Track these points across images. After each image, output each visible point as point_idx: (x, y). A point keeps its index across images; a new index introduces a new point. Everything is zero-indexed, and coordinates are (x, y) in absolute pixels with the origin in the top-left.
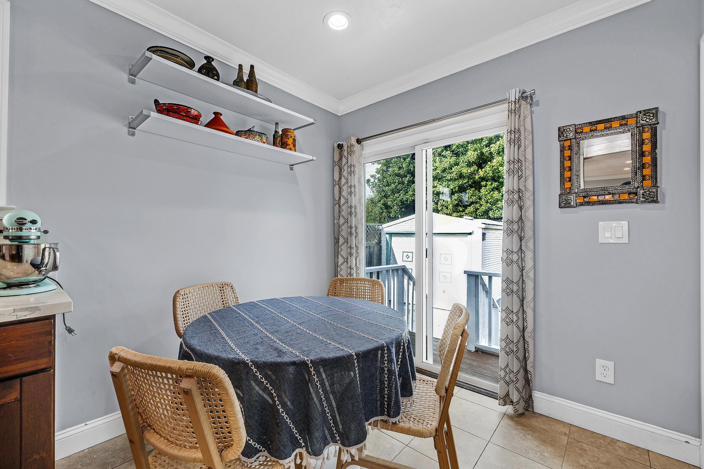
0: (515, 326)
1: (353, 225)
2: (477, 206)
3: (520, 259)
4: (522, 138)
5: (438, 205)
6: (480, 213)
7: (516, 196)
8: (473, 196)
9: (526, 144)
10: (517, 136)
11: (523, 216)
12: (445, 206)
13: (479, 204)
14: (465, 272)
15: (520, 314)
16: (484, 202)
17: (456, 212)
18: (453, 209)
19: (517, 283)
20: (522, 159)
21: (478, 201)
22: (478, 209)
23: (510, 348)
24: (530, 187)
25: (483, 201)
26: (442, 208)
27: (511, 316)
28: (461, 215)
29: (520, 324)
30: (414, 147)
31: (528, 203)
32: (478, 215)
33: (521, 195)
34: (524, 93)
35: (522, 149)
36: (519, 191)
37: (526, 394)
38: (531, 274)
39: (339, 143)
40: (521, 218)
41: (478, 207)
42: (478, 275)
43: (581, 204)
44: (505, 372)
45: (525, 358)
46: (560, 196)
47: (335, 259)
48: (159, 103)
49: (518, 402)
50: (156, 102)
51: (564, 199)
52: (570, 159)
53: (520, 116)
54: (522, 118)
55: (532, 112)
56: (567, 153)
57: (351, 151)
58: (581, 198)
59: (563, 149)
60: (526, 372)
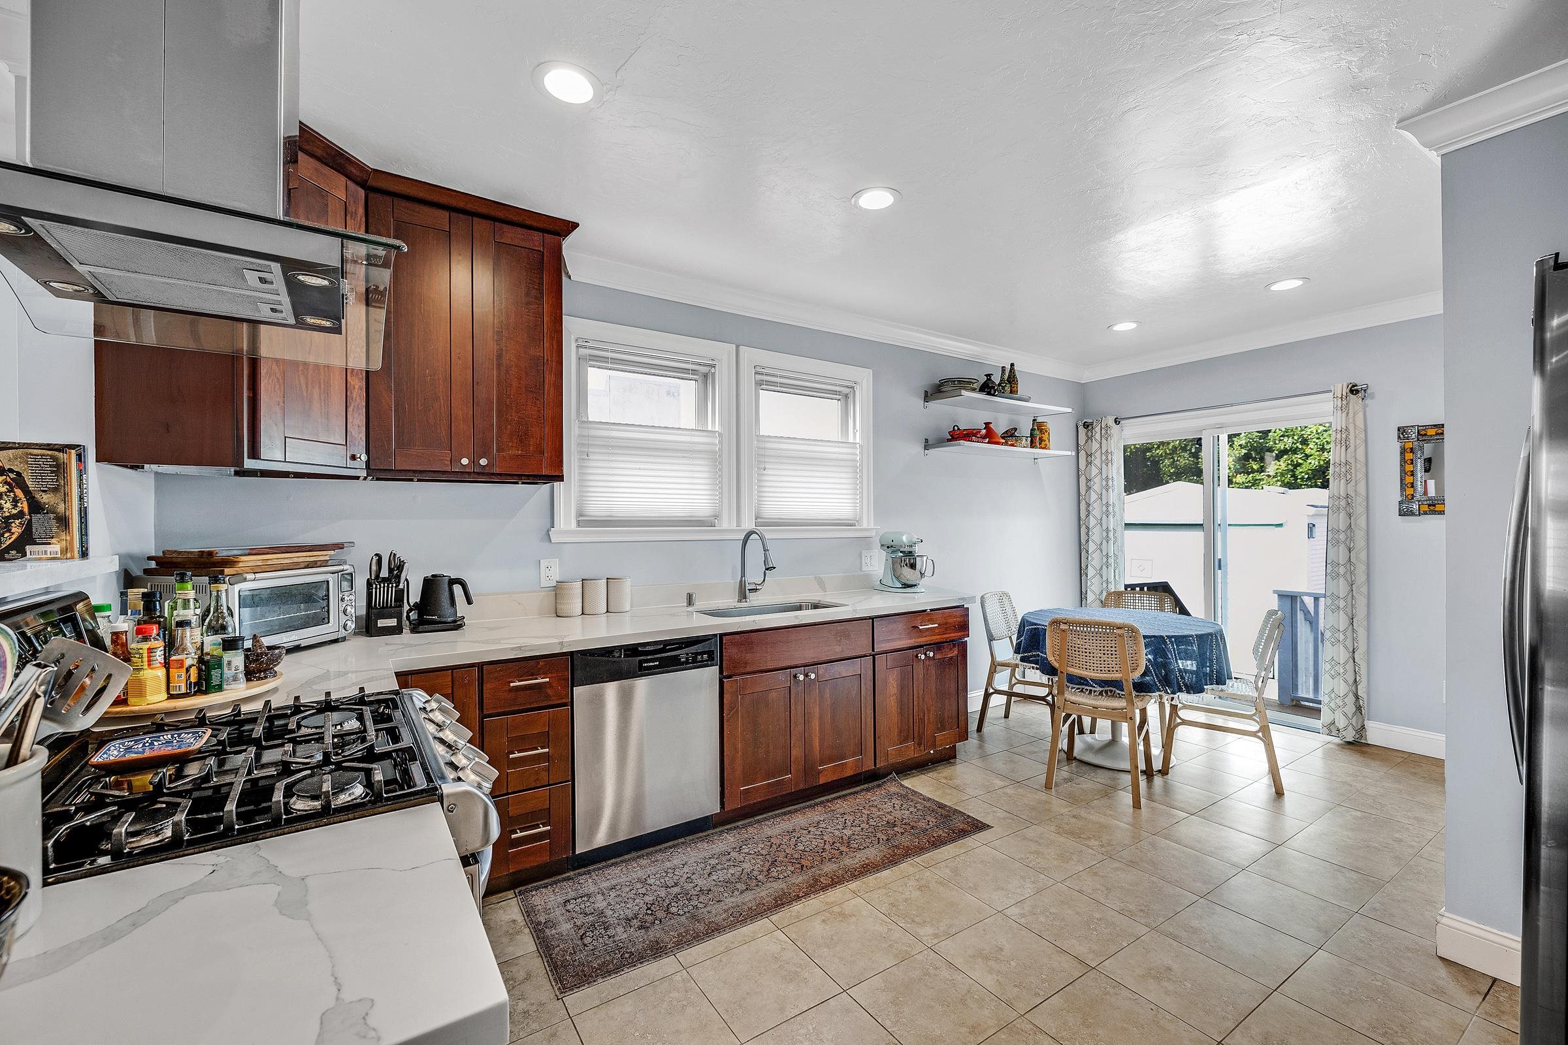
0: (1342, 647)
2: (1297, 458)
3: (1349, 573)
4: (1352, 437)
6: (1303, 474)
7: (1343, 503)
8: (1287, 436)
9: (1357, 443)
11: (1352, 524)
13: (1302, 453)
14: (1275, 592)
15: (1349, 633)
16: (1315, 450)
17: (1243, 472)
18: (1235, 466)
19: (1345, 599)
20: (1351, 460)
21: (1300, 447)
22: (1299, 465)
23: (1336, 671)
24: (1362, 491)
25: (1311, 446)
27: (1336, 635)
28: (1257, 480)
29: (1349, 644)
30: (1201, 431)
32: (1300, 479)
33: (1350, 501)
34: (1353, 386)
35: (1351, 449)
36: (1348, 496)
37: (1357, 723)
38: (1363, 589)
39: (1085, 420)
40: (1349, 527)
41: (1300, 461)
42: (1296, 597)
43: (1425, 513)
44: (1330, 697)
45: (1355, 681)
46: (1400, 503)
47: (1081, 570)
48: (959, 429)
49: (1345, 728)
50: (956, 428)
51: (1404, 506)
52: (1412, 463)
53: (1348, 414)
54: (1351, 415)
55: (1365, 406)
56: (1409, 456)
57: (1106, 434)
58: (1425, 508)
59: (1403, 452)
60: (1357, 697)
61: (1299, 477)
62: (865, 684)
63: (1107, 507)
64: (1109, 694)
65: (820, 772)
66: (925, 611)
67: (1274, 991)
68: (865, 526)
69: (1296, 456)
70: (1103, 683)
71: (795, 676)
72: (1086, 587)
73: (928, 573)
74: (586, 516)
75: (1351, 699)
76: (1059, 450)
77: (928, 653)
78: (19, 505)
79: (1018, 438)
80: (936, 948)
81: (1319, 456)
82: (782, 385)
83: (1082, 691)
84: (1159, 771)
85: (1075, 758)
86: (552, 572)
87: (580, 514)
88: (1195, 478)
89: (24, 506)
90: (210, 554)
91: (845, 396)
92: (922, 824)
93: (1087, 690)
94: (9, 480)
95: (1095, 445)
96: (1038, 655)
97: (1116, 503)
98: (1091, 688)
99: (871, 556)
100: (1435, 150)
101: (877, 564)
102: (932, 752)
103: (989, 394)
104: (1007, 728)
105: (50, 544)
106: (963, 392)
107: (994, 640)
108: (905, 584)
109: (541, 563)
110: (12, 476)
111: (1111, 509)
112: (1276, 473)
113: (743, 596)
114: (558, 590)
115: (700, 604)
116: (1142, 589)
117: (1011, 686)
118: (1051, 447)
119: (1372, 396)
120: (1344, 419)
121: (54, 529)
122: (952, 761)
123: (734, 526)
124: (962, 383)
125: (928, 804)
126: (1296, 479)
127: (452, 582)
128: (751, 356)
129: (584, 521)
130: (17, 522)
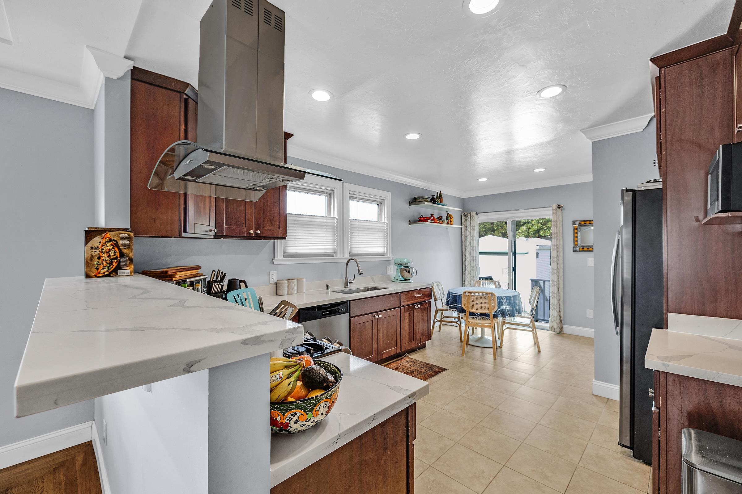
0: (555, 299)
1: (474, 256)
4: (558, 223)
5: (493, 225)
6: (532, 232)
7: (556, 247)
9: (560, 226)
10: (556, 223)
12: (501, 226)
13: (531, 224)
14: (530, 279)
15: (558, 294)
19: (556, 282)
20: (558, 232)
22: (530, 228)
23: (554, 308)
24: (561, 243)
26: (498, 228)
27: (553, 295)
30: (507, 219)
31: (561, 250)
34: (559, 205)
35: (558, 228)
36: (557, 245)
37: (560, 326)
38: (562, 278)
39: (464, 213)
40: (558, 256)
41: (530, 227)
42: (537, 281)
43: (581, 251)
45: (560, 311)
46: (574, 247)
47: (463, 272)
48: (423, 217)
49: (557, 328)
50: (422, 216)
51: (575, 249)
52: (577, 234)
53: (557, 215)
54: (558, 216)
55: (562, 213)
56: (576, 231)
57: (472, 219)
58: (581, 249)
59: (574, 229)
60: (560, 317)
61: (530, 233)
62: (398, 319)
63: (473, 247)
64: (483, 319)
65: (383, 354)
66: (417, 289)
67: (550, 408)
68: (388, 255)
69: (529, 225)
70: (481, 315)
71: (374, 316)
72: (465, 279)
73: (414, 274)
74: (287, 253)
75: (558, 317)
76: (456, 226)
77: (418, 306)
78: (116, 254)
79: (443, 221)
80: (443, 408)
81: (537, 225)
82: (360, 198)
83: (473, 318)
84: (499, 347)
85: (469, 344)
86: (274, 277)
87: (284, 253)
88: (492, 233)
89: (118, 254)
90: (166, 272)
91: (380, 203)
92: (423, 370)
93: (475, 318)
94: (113, 244)
95: (468, 223)
96: (456, 306)
97: (476, 246)
98: (477, 317)
99: (390, 268)
100: (591, 140)
101: (393, 271)
102: (419, 345)
103: (434, 203)
104: (440, 335)
105: (126, 269)
106: (426, 203)
107: (437, 300)
108: (405, 279)
109: (270, 273)
110: (114, 242)
111: (474, 248)
112: (522, 232)
113: (346, 285)
114: (277, 285)
115: (331, 289)
116: (483, 280)
117: (441, 319)
118: (454, 224)
119: (564, 209)
120: (556, 217)
121: (128, 264)
122: (425, 348)
123: (342, 257)
124: (424, 199)
125: (423, 364)
126: (529, 234)
127: (241, 282)
128: (348, 186)
129: (287, 255)
130: (115, 261)
